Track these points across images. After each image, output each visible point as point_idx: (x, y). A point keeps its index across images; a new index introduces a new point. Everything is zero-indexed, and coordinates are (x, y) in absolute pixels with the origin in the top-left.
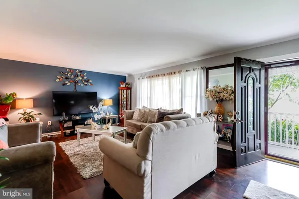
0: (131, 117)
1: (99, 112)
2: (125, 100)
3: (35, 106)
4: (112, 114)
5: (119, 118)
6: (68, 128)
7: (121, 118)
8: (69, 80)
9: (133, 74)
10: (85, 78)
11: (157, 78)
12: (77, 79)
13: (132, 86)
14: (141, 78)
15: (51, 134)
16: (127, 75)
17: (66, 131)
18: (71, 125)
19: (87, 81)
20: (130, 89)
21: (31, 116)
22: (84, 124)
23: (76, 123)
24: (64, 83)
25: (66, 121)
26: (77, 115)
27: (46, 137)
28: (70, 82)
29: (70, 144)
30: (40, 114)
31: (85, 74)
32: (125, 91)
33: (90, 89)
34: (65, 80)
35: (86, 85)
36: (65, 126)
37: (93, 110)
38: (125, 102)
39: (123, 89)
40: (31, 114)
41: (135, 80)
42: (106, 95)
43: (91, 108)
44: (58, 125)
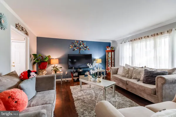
0: (116, 72)
1: (94, 68)
2: (110, 59)
3: (60, 63)
4: (101, 69)
5: (106, 72)
6: (76, 76)
7: (108, 72)
8: (76, 47)
9: (116, 40)
10: (85, 45)
11: (139, 40)
12: (81, 47)
13: (115, 49)
14: (124, 42)
15: (67, 79)
16: (111, 42)
17: (74, 78)
18: (77, 75)
19: (86, 47)
20: (114, 51)
21: (57, 69)
22: (84, 74)
23: (80, 74)
24: (73, 49)
25: (74, 72)
26: (80, 68)
27: (65, 81)
28: (77, 48)
29: (76, 89)
30: (61, 67)
31: (85, 43)
32: (110, 53)
33: (88, 52)
34: (74, 47)
35: (85, 50)
36: (74, 75)
37: (89, 66)
38: (110, 61)
39: (108, 52)
40: (57, 68)
41: (118, 44)
42: (97, 56)
43: (88, 65)
44: (70, 74)
